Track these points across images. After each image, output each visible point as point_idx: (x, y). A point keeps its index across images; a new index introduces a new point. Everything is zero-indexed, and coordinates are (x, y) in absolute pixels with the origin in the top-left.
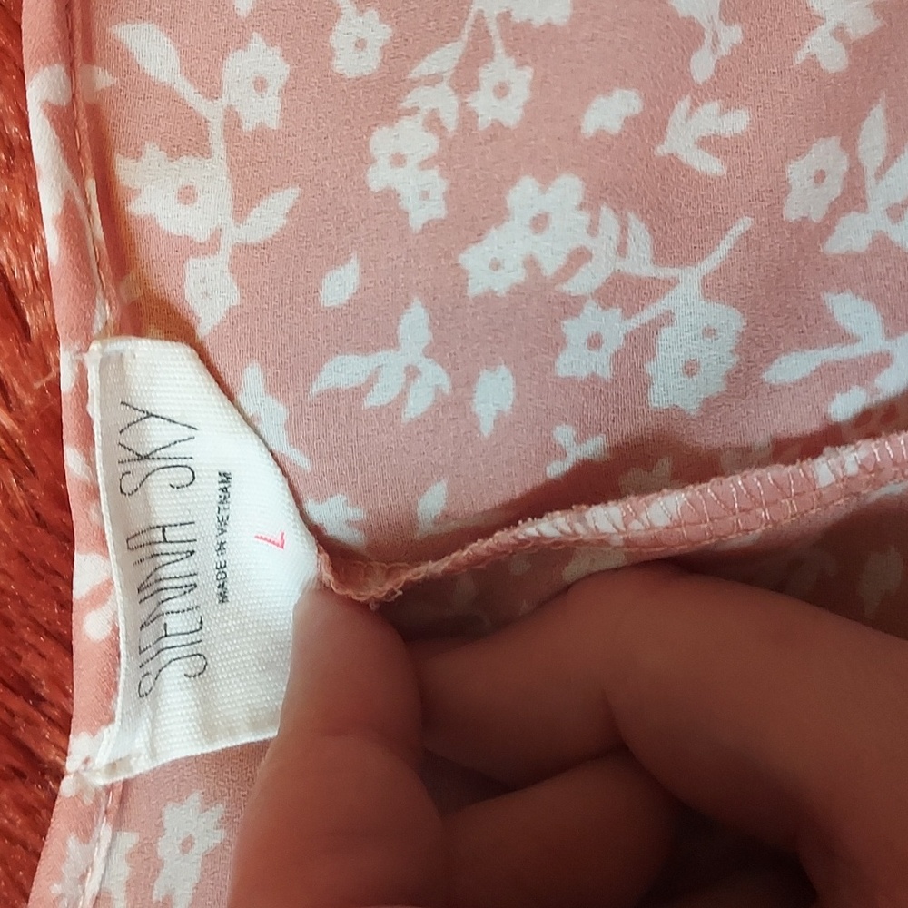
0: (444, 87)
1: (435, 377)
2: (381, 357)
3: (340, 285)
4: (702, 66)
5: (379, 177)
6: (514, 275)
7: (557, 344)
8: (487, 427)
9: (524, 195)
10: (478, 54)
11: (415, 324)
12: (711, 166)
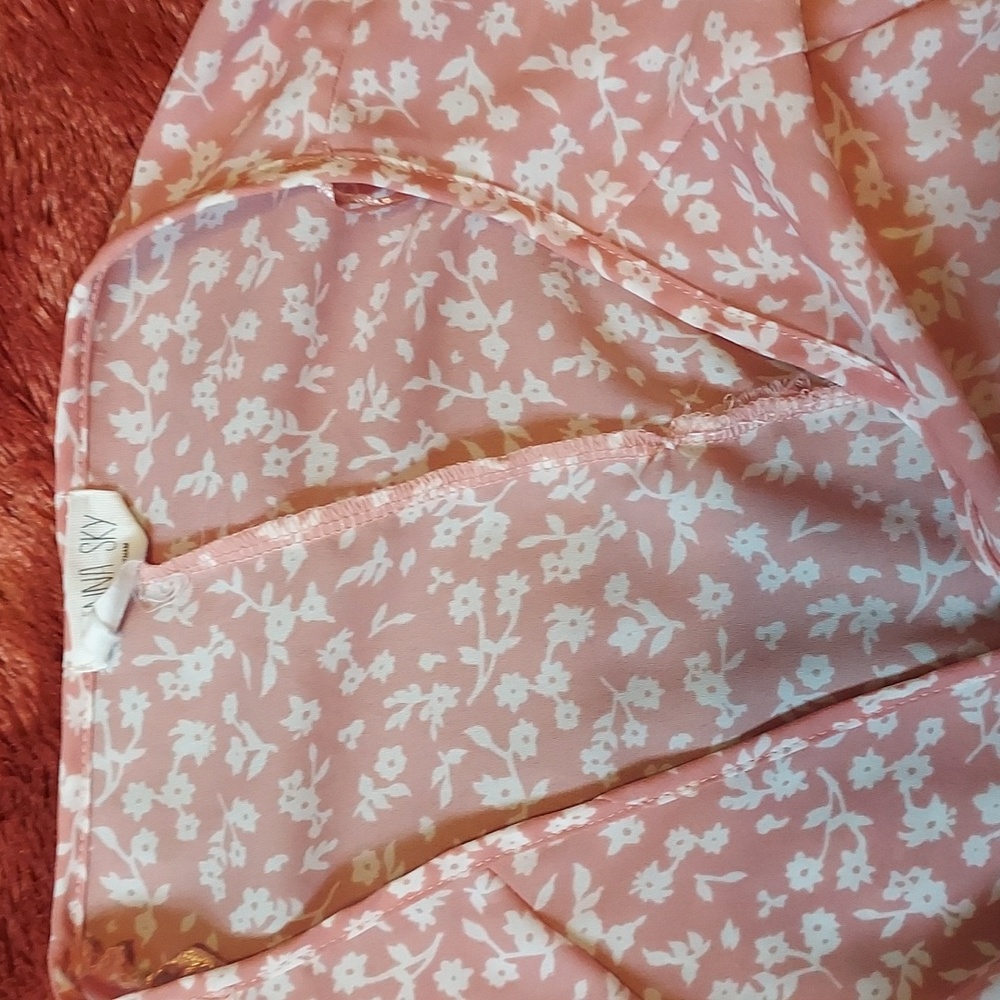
0: (218, 366)
1: (217, 479)
2: (198, 474)
3: (183, 447)
4: (311, 352)
5: (196, 402)
6: (242, 436)
7: (262, 463)
8: (238, 498)
9: (243, 405)
10: (228, 353)
11: (209, 460)
12: (319, 390)
